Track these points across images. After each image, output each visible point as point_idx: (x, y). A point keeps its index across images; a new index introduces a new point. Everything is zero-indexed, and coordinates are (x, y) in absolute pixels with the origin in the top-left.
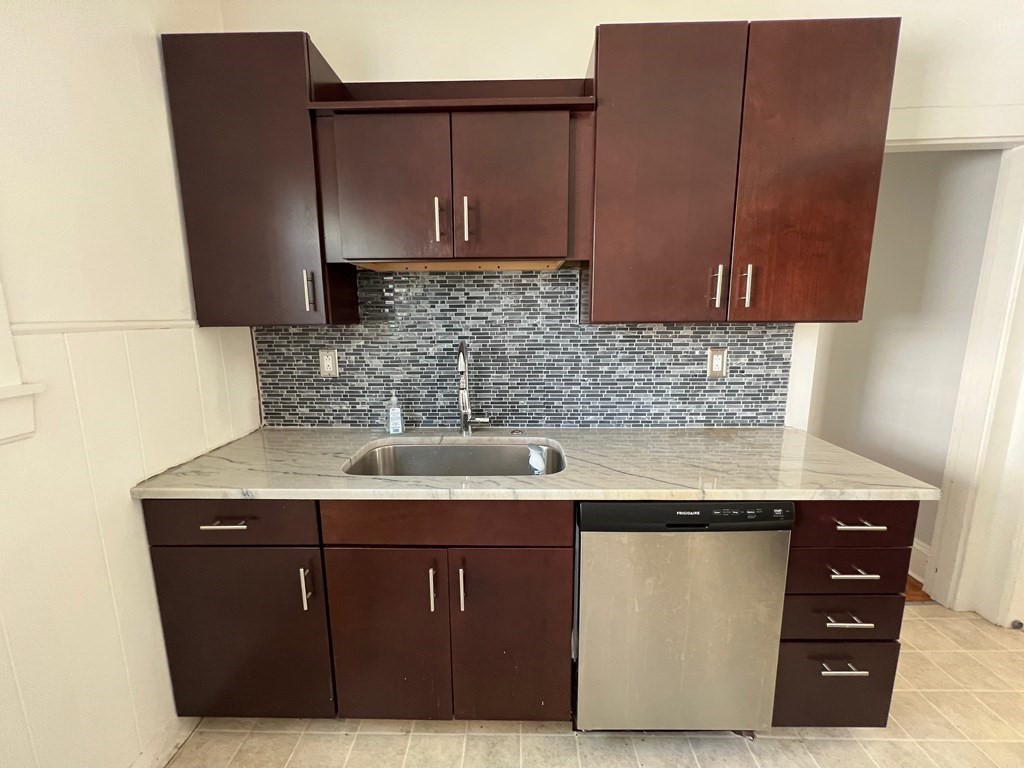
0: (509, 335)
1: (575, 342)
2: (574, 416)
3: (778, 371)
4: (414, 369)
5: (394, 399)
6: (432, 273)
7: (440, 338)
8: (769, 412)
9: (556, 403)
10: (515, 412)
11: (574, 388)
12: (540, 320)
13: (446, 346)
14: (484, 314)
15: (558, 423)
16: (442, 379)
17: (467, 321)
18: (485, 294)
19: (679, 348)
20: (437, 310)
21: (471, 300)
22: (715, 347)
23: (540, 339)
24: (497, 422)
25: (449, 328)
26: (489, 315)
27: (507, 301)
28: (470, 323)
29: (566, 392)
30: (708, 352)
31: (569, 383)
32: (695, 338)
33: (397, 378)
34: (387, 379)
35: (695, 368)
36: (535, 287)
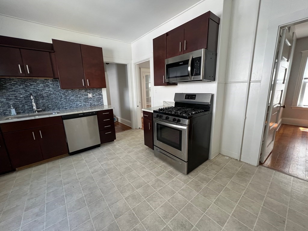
0: (44, 92)
1: (60, 93)
2: (63, 107)
3: (101, 96)
4: (17, 100)
5: (12, 107)
6: (18, 79)
7: (23, 93)
8: (101, 103)
9: (58, 105)
10: (49, 108)
11: (62, 102)
12: (51, 89)
13: (26, 95)
14: (36, 88)
15: (59, 109)
16: (26, 102)
17: (31, 89)
18: (35, 84)
19: (83, 93)
20: (22, 87)
21: (31, 85)
22: (89, 93)
23: (52, 92)
24: (44, 110)
25: (26, 91)
26: (37, 88)
27: (41, 85)
28: (32, 90)
29: (60, 103)
30: (88, 94)
31: (60, 101)
32: (85, 91)
33: (11, 103)
34: (8, 103)
35: (86, 97)
36: (48, 82)
